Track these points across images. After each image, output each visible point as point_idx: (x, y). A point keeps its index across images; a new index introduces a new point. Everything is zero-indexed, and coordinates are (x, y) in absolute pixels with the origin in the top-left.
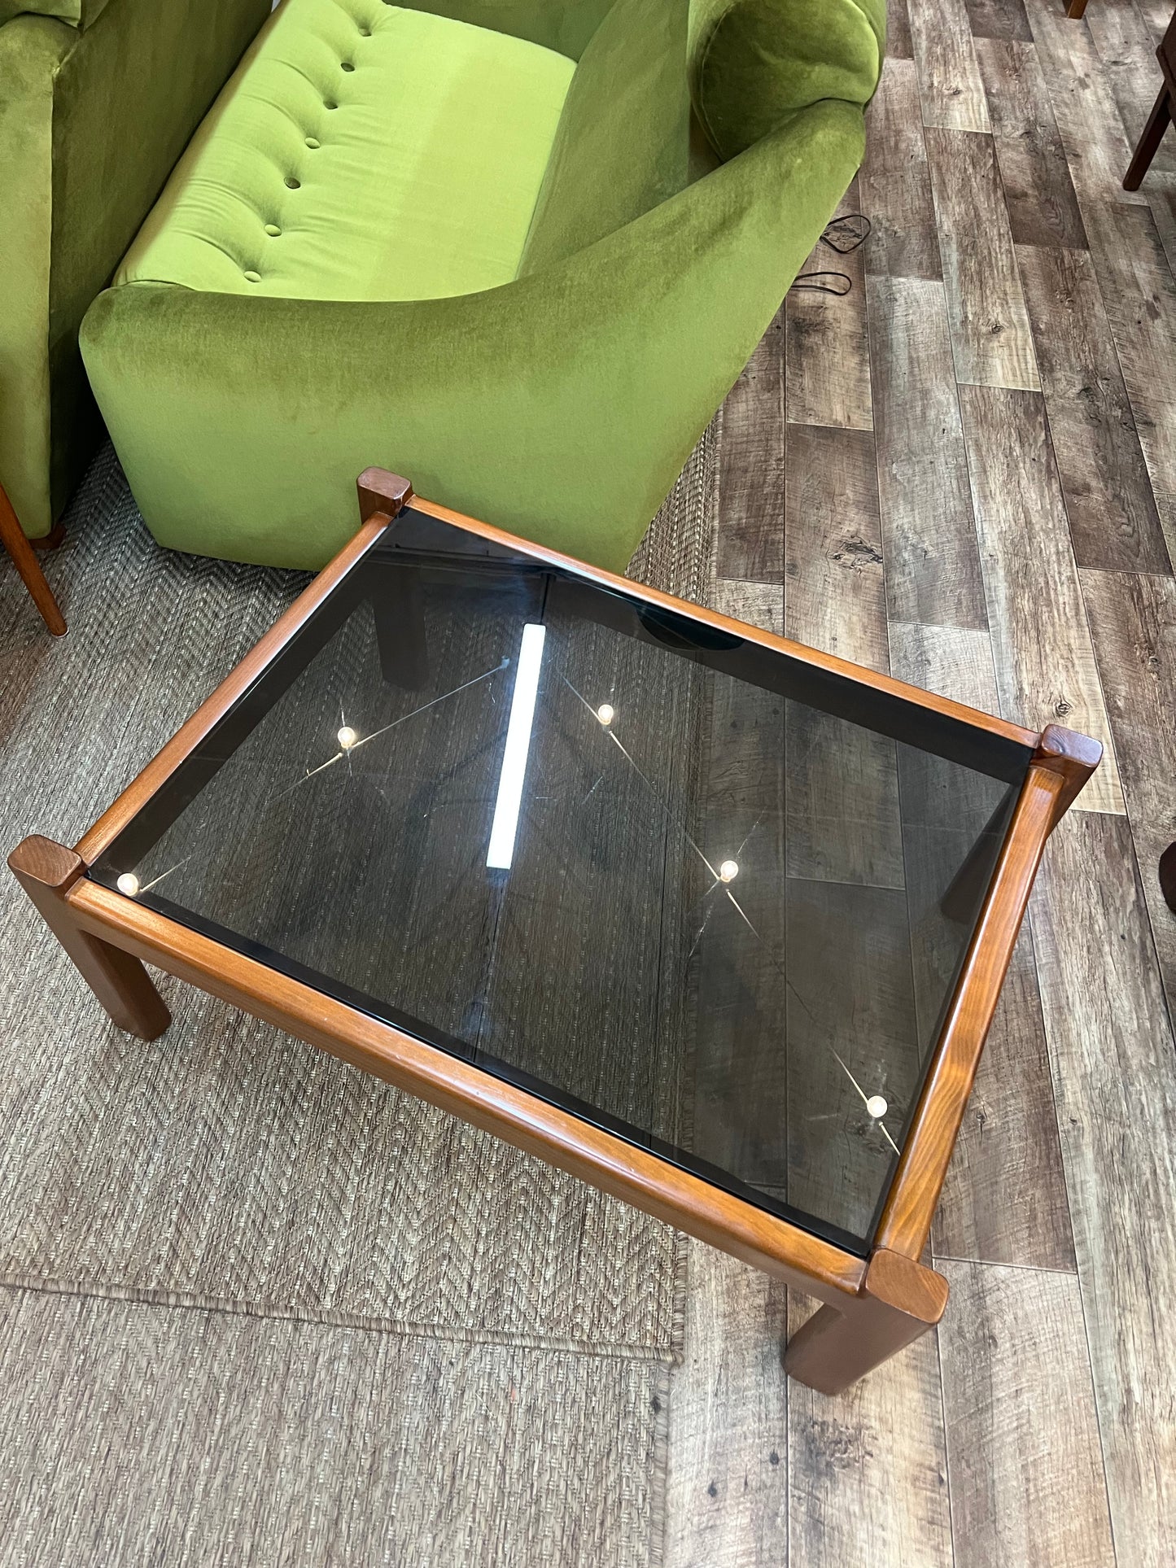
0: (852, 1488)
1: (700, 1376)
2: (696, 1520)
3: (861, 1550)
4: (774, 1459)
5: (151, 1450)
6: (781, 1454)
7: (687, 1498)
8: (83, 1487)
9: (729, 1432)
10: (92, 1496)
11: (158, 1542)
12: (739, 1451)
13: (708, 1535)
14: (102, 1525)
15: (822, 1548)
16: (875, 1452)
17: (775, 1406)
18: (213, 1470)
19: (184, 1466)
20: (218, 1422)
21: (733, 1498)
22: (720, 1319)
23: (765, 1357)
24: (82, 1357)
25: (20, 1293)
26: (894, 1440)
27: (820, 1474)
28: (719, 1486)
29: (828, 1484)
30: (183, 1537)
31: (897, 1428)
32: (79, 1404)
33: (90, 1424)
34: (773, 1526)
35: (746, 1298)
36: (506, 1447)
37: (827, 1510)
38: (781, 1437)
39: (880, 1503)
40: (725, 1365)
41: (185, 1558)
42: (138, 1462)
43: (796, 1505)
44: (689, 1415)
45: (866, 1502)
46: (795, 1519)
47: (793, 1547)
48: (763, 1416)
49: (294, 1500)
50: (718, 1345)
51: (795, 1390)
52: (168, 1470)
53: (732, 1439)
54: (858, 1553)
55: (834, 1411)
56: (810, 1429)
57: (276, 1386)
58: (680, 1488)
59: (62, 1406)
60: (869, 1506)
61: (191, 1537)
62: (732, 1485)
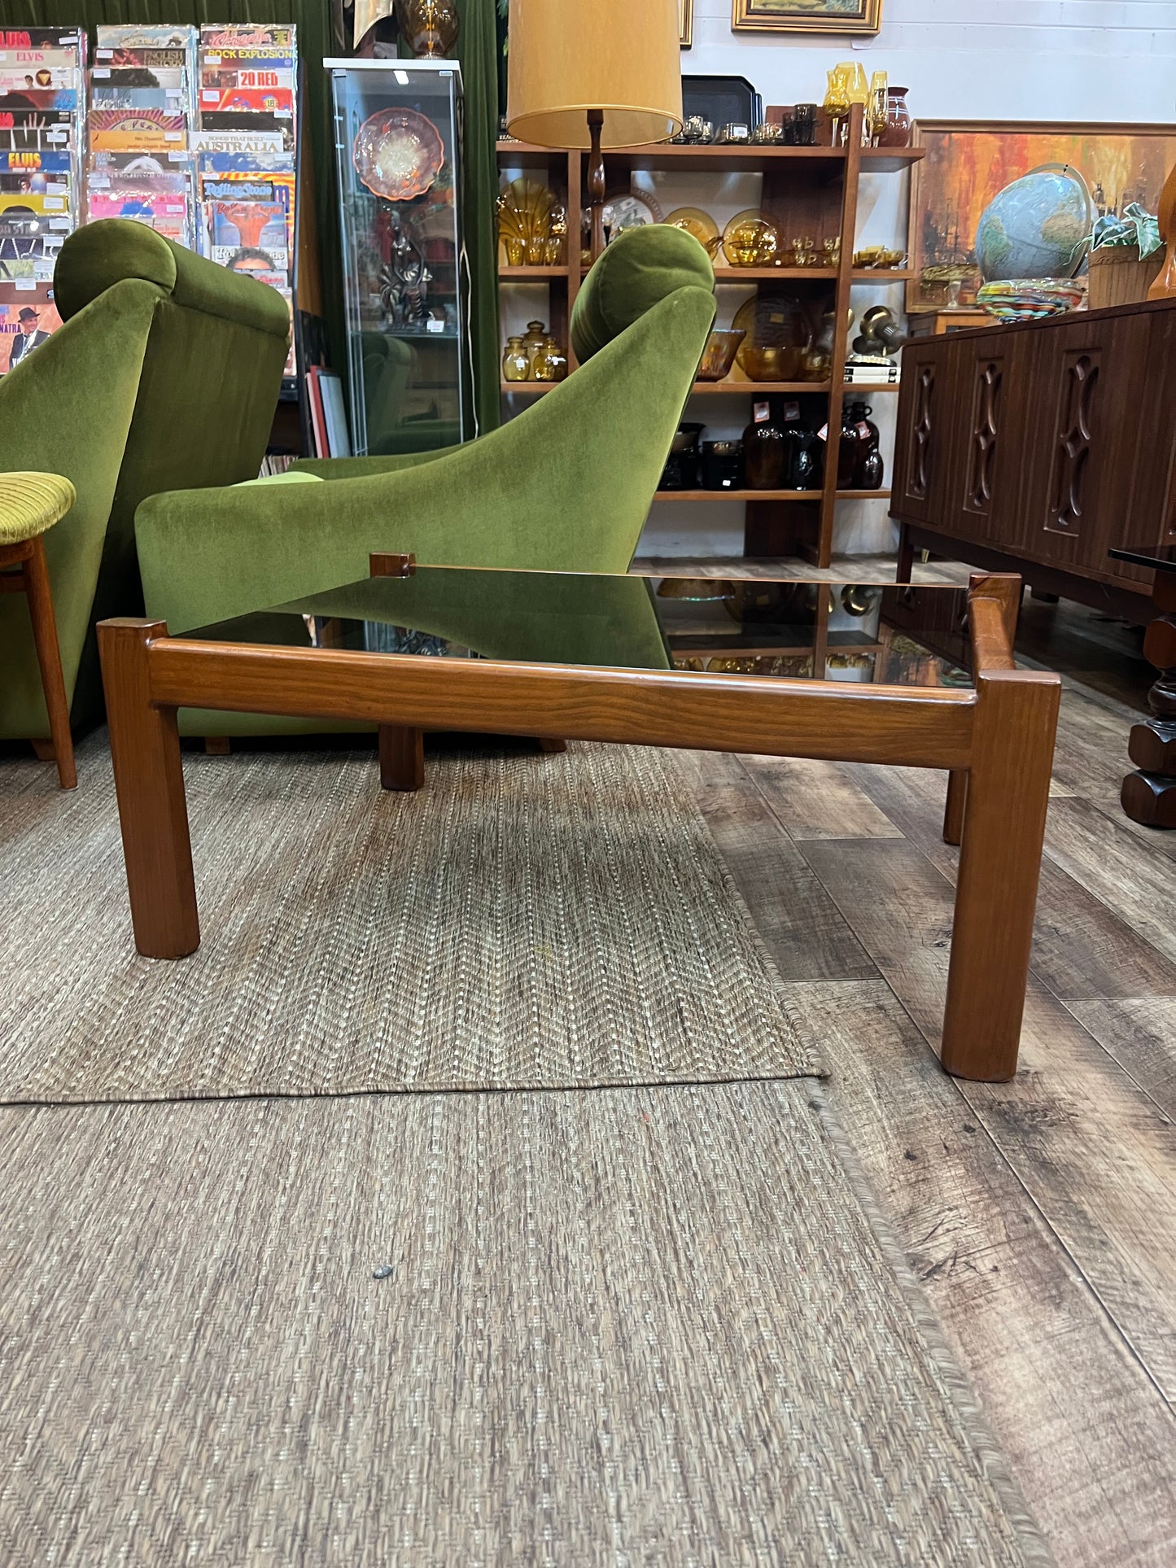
0: (1068, 1137)
1: (855, 1088)
2: (902, 1177)
3: (1108, 1176)
4: (968, 1129)
5: (208, 1197)
6: (974, 1124)
7: (883, 1164)
8: (119, 1233)
9: (907, 1118)
10: (131, 1239)
11: (225, 1264)
12: (926, 1129)
13: (923, 1187)
14: (146, 1259)
15: (1061, 1179)
16: (1078, 1113)
17: (948, 1098)
18: (291, 1205)
19: (254, 1204)
20: (292, 1169)
21: (934, 1158)
22: (858, 1055)
23: (920, 1071)
24: (114, 1145)
25: (34, 1110)
26: (1094, 1104)
27: (1026, 1133)
28: (916, 1153)
29: (1039, 1138)
30: (259, 1257)
31: (1091, 1096)
32: (112, 1175)
33: (126, 1188)
34: (994, 1171)
35: (878, 1039)
36: (652, 1153)
37: (1048, 1154)
38: (968, 1115)
39: (1107, 1144)
40: (877, 1079)
41: (264, 1272)
42: (192, 1207)
43: (1012, 1154)
44: (857, 1113)
45: (1091, 1145)
46: (1018, 1164)
47: (1027, 1183)
48: (940, 1104)
49: (399, 1215)
50: (864, 1069)
51: (967, 1088)
52: (232, 1209)
53: (915, 1122)
54: (1105, 1178)
55: (1016, 1093)
56: (996, 1107)
57: (359, 1141)
58: (872, 1159)
59: (88, 1179)
60: (1096, 1146)
61: (271, 1257)
62: (930, 1150)
